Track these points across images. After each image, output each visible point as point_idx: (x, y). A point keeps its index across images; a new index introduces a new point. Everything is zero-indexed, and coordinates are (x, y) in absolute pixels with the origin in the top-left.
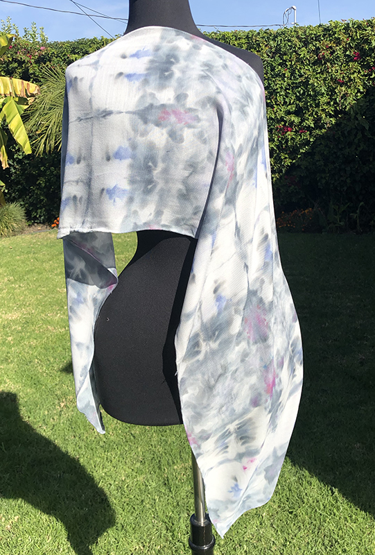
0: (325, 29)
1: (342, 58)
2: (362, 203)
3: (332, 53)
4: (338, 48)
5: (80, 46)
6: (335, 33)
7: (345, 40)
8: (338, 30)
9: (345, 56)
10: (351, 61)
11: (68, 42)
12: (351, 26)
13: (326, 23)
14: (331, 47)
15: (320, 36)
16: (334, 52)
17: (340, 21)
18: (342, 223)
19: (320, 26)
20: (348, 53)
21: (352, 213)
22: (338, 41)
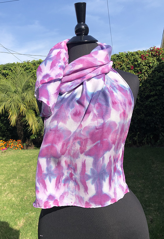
0: (117, 56)
1: (126, 69)
2: (138, 133)
3: (121, 67)
4: (123, 64)
5: (8, 67)
6: (122, 58)
7: (127, 61)
8: (123, 56)
9: (127, 67)
10: (129, 69)
11: (2, 65)
12: (129, 54)
13: (118, 54)
14: (120, 64)
15: (115, 59)
16: (122, 66)
17: (123, 52)
18: (130, 142)
19: (115, 55)
20: (128, 66)
21: (134, 137)
22: (123, 61)
